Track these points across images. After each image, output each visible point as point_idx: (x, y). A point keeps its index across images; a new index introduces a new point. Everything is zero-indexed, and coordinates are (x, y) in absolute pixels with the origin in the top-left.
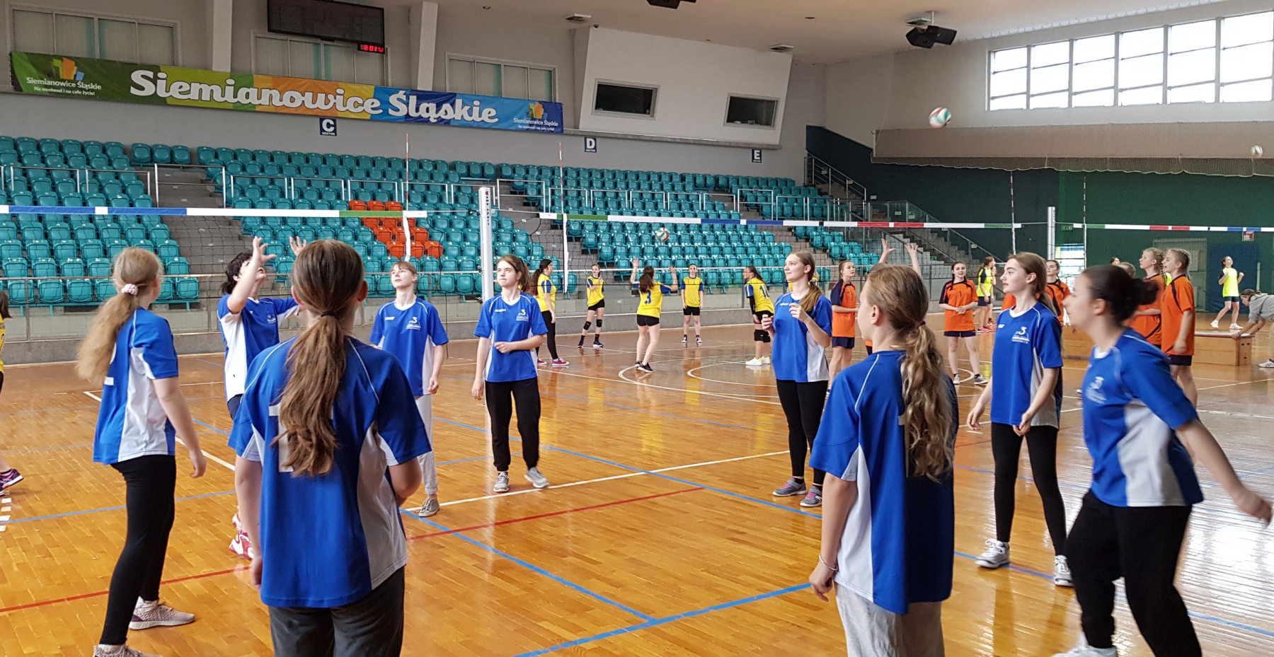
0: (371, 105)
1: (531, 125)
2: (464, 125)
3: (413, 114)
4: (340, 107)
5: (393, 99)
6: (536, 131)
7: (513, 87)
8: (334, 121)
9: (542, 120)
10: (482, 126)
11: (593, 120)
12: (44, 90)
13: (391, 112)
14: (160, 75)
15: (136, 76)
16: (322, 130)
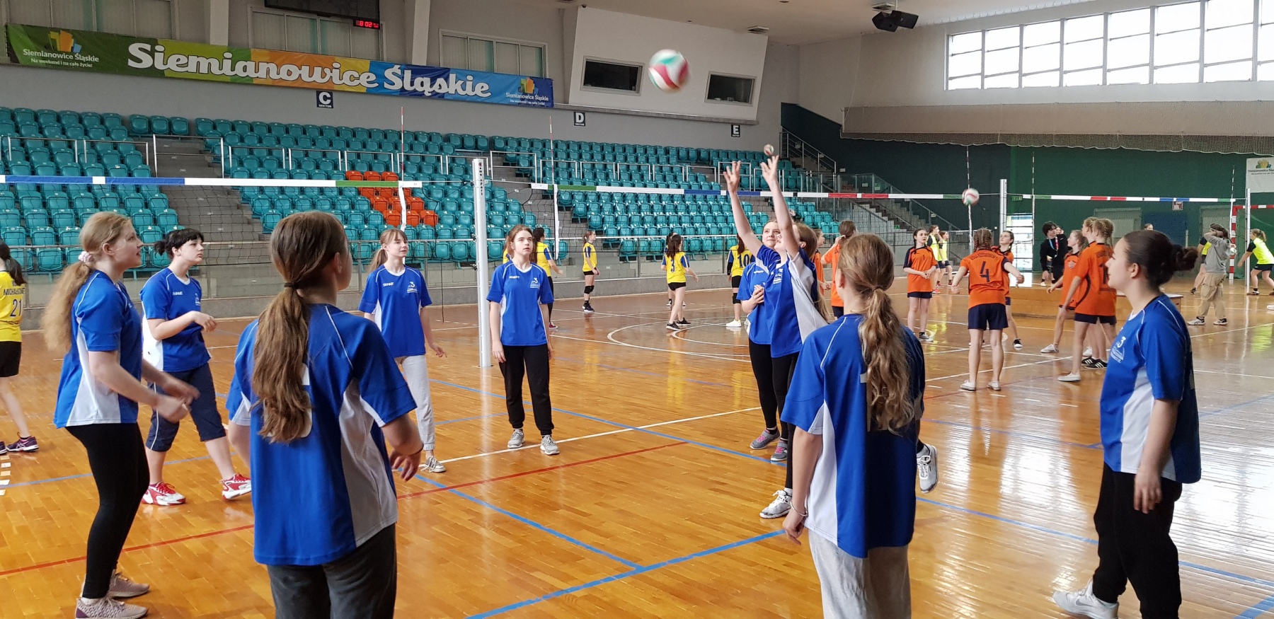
0: (366, 79)
1: (522, 99)
2: (457, 99)
3: (408, 87)
4: (336, 81)
5: (388, 73)
6: (527, 105)
7: (505, 63)
8: (331, 94)
9: (533, 95)
10: (474, 100)
11: (582, 95)
12: (41, 61)
13: (386, 85)
14: (157, 48)
15: (134, 49)
16: (319, 102)
